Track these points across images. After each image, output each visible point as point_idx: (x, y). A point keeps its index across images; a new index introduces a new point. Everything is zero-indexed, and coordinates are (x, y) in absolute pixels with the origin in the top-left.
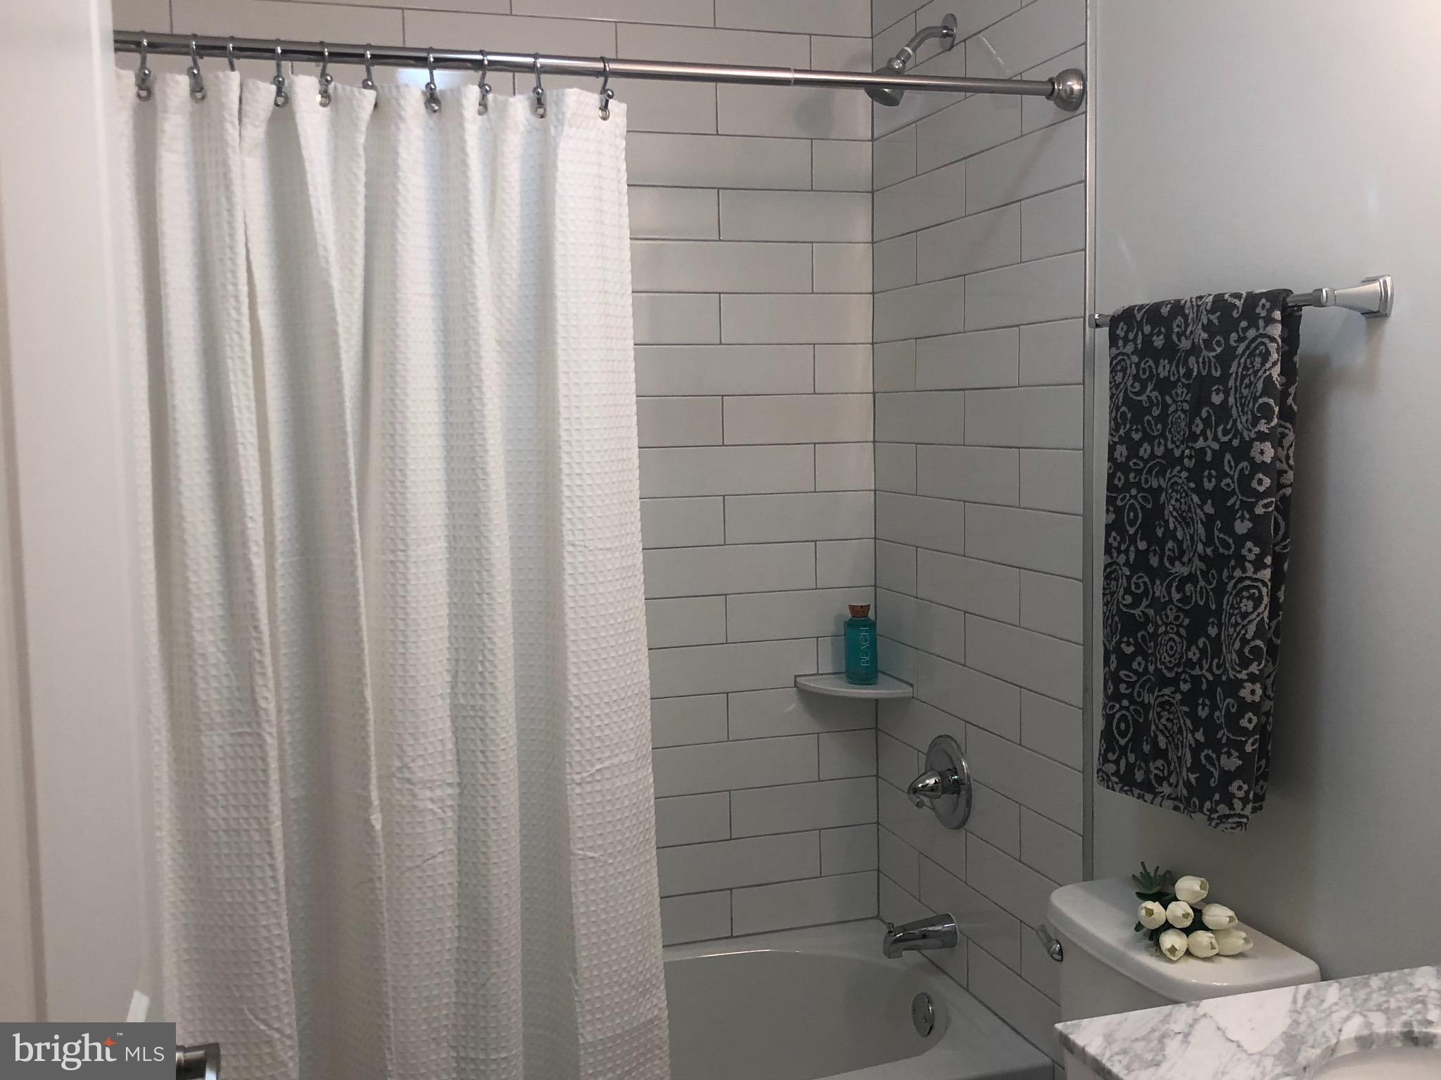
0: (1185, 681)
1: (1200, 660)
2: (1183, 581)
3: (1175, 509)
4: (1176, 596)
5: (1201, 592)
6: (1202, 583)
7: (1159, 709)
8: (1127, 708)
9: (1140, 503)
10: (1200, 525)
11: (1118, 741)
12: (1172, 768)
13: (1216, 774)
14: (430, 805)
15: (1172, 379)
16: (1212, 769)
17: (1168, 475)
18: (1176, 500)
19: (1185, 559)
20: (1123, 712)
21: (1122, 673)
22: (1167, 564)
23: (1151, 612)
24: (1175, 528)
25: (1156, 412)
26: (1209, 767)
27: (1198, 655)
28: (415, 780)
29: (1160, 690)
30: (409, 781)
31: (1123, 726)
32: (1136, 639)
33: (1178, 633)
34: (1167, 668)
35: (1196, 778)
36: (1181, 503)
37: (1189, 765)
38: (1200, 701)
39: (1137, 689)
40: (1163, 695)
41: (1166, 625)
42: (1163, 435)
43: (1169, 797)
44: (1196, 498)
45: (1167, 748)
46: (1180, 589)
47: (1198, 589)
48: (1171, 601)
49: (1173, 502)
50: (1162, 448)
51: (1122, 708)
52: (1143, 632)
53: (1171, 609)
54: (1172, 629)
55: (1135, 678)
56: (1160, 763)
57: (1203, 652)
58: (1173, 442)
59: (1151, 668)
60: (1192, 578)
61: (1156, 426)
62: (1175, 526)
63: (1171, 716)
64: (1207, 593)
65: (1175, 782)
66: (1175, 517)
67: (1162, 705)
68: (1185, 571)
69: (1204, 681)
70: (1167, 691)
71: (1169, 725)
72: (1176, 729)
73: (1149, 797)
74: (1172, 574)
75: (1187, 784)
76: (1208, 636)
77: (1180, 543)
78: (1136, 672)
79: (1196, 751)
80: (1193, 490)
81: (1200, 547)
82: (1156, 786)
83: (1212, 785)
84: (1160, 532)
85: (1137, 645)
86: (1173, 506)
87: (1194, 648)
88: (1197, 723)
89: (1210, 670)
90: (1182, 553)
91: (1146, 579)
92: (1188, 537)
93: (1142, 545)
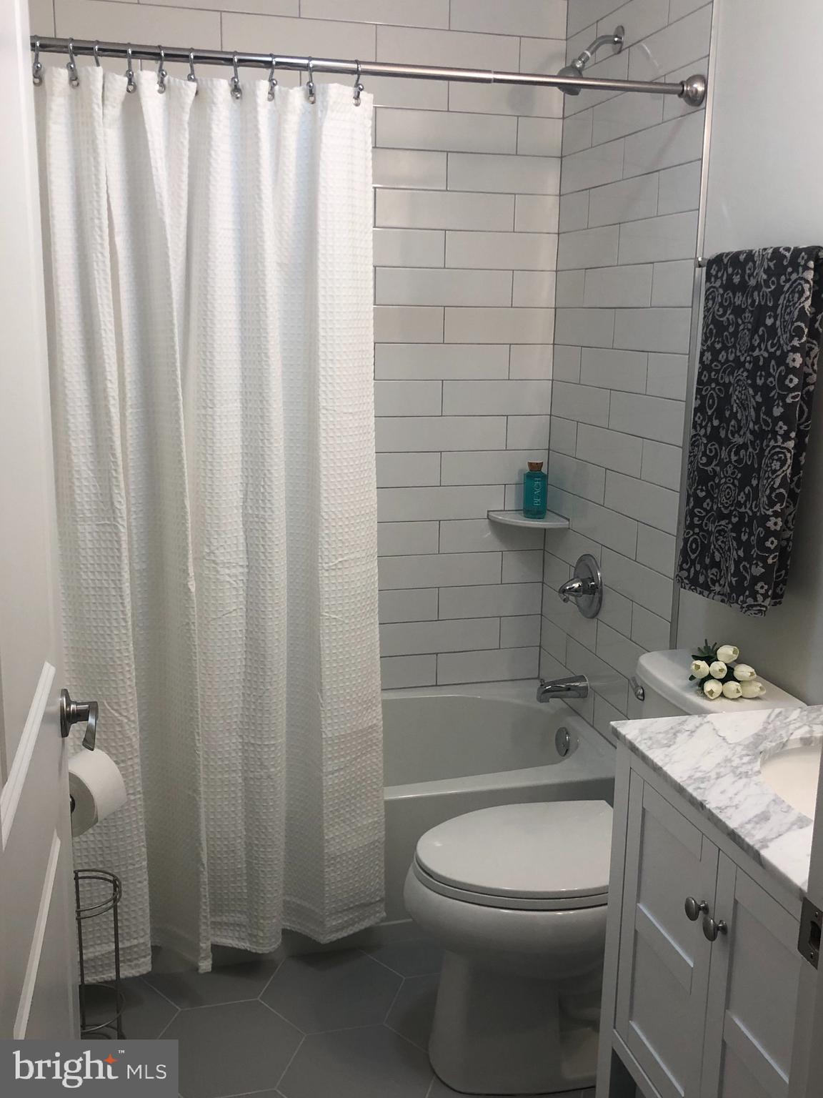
0: (735, 516)
1: (745, 501)
2: (740, 447)
3: (738, 398)
4: (734, 458)
5: (750, 456)
6: (750, 450)
7: (717, 535)
8: (698, 534)
9: (716, 393)
10: (752, 410)
11: (690, 556)
12: (722, 574)
13: (748, 578)
14: (228, 579)
15: (743, 307)
16: (746, 575)
17: (735, 375)
18: (739, 392)
19: (742, 433)
20: (695, 536)
21: (696, 510)
22: (730, 436)
23: (718, 469)
24: (737, 411)
25: (731, 330)
26: (744, 573)
27: (744, 498)
28: (218, 561)
29: (718, 522)
30: (214, 562)
31: (694, 546)
32: (707, 487)
33: (733, 484)
34: (724, 506)
35: (736, 581)
36: (742, 394)
37: (732, 571)
38: (743, 530)
39: (705, 521)
40: (720, 526)
41: (725, 477)
42: (734, 346)
43: (719, 594)
44: (751, 391)
45: (720, 561)
46: (737, 453)
47: (748, 454)
48: (730, 461)
49: (737, 393)
50: (733, 355)
51: (694, 534)
52: (712, 483)
53: (730, 467)
54: (730, 480)
55: (704, 514)
56: (714, 570)
57: (748, 496)
58: (740, 351)
59: (715, 507)
60: (744, 446)
61: (731, 339)
62: (737, 410)
63: (725, 540)
64: (753, 456)
65: (723, 583)
66: (737, 403)
67: (719, 532)
68: (741, 441)
69: (746, 515)
70: (723, 523)
71: (723, 545)
72: (727, 548)
73: (706, 593)
74: (732, 443)
75: (730, 584)
76: (751, 486)
77: (739, 422)
78: (705, 510)
79: (737, 563)
80: (750, 385)
81: (751, 425)
82: (711, 585)
83: (745, 585)
84: (727, 414)
85: (707, 491)
86: (737, 396)
87: (742, 494)
88: (740, 544)
89: (751, 509)
90: (740, 428)
91: (717, 446)
92: (744, 418)
93: (716, 423)
